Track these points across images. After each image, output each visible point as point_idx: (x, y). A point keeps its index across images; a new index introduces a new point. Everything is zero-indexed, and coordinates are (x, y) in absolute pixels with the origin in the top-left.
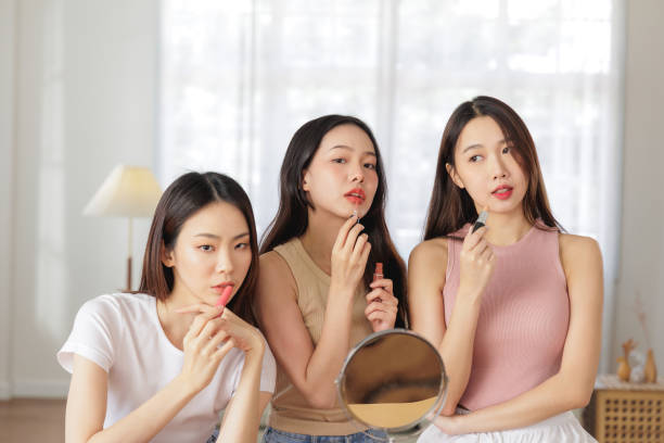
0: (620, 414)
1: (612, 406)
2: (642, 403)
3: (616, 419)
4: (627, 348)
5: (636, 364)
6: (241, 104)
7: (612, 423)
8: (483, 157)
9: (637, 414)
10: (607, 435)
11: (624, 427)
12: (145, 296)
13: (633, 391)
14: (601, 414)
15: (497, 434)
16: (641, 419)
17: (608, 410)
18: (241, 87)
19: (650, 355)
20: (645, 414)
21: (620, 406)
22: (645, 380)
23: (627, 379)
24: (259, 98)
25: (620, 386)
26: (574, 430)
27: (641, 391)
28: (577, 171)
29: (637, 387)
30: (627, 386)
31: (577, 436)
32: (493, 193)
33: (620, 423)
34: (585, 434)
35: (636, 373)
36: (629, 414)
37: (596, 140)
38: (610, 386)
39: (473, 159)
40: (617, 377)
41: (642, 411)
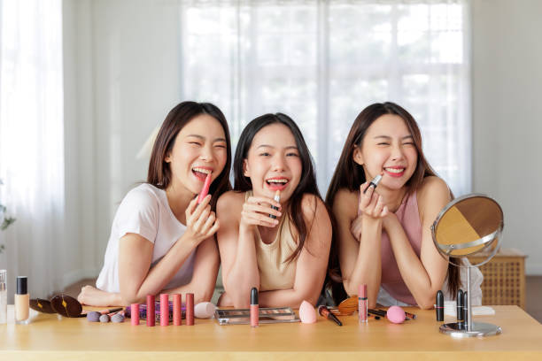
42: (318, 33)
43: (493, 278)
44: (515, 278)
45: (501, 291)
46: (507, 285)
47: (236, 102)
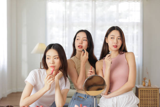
0: (143, 93)
1: (142, 91)
2: (148, 91)
3: (142, 94)
4: (144, 79)
5: (147, 82)
6: (63, 30)
7: (142, 95)
8: (114, 38)
9: (147, 93)
10: (141, 98)
11: (144, 96)
12: (44, 69)
13: (146, 88)
14: (139, 93)
15: (117, 97)
16: (148, 94)
17: (141, 92)
18: (63, 27)
19: (149, 81)
20: (149, 93)
21: (143, 91)
22: (148, 86)
23: (145, 86)
24: (67, 29)
25: (143, 87)
26: (133, 96)
27: (148, 88)
28: (133, 43)
29: (147, 87)
30: (145, 87)
31: (134, 97)
32: (113, 46)
33: (143, 95)
34: (136, 97)
35: (147, 84)
36: (145, 93)
37: (137, 36)
38: (141, 87)
39: (112, 38)
40: (143, 85)
41: (148, 92)
42: (92, 11)
43: (149, 95)
44: (156, 95)
45: (151, 99)
46: (153, 98)
47: (65, 31)
